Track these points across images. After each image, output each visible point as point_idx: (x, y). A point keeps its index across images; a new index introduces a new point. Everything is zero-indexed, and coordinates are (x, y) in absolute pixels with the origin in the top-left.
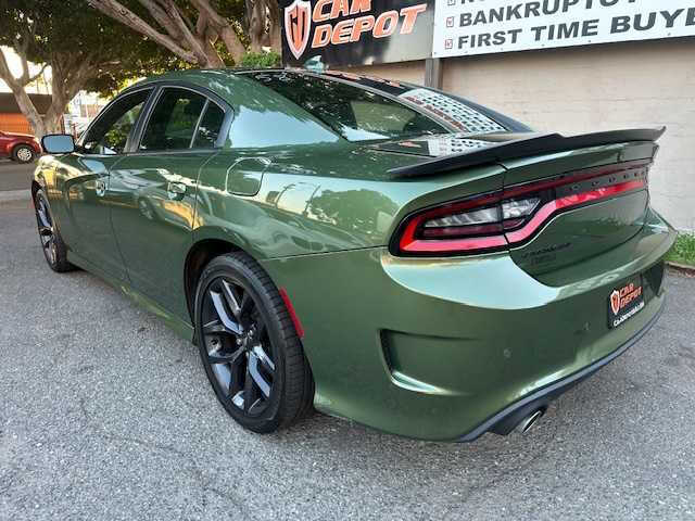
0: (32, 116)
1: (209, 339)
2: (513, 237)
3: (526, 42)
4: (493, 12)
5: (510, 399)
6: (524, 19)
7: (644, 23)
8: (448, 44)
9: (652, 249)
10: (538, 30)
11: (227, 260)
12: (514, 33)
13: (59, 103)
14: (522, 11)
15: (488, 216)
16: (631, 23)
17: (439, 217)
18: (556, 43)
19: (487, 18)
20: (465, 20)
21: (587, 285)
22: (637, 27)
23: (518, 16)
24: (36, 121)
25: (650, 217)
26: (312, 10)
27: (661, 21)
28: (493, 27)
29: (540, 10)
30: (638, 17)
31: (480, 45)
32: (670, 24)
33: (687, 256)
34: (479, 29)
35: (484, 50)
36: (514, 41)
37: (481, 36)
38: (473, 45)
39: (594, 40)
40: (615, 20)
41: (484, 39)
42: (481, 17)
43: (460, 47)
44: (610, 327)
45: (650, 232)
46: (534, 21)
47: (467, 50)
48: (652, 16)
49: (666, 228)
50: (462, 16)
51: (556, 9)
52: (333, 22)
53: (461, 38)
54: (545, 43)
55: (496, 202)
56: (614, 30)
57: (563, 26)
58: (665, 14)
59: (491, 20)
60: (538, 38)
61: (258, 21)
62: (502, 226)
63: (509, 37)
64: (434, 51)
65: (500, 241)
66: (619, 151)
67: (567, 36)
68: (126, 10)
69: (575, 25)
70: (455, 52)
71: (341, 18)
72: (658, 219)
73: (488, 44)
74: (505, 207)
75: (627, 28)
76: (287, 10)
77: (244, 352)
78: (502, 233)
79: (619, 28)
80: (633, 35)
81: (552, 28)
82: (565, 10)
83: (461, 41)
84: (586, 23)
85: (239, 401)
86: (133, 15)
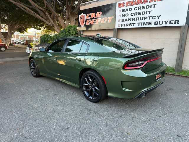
0: (2, 38)
1: (84, 87)
2: (141, 66)
3: (136, 26)
4: (129, 19)
5: (141, 92)
6: (136, 21)
7: (161, 23)
8: (119, 26)
9: (162, 69)
10: (139, 23)
11: (89, 72)
12: (134, 24)
13: (10, 35)
14: (135, 19)
15: (137, 63)
16: (158, 23)
17: (130, 64)
18: (143, 26)
19: (128, 20)
20: (123, 20)
21: (151, 74)
22: (160, 24)
23: (135, 20)
24: (3, 40)
25: (162, 63)
26: (86, 16)
27: (164, 23)
28: (129, 22)
29: (139, 19)
30: (160, 22)
31: (126, 26)
32: (166, 24)
33: (172, 72)
34: (126, 23)
35: (127, 27)
36: (134, 25)
37: (126, 24)
38: (124, 26)
39: (151, 26)
40: (155, 22)
41: (127, 25)
42: (126, 20)
43: (122, 26)
44: (156, 81)
45: (163, 66)
46: (138, 21)
47: (123, 27)
48: (163, 22)
49: (165, 65)
50: (122, 19)
51: (143, 19)
52: (91, 19)
53: (122, 24)
54: (140, 26)
55: (138, 61)
56: (155, 24)
57: (144, 23)
58: (165, 21)
59: (129, 21)
60: (139, 25)
61: (68, 15)
62: (139, 65)
63: (133, 25)
64: (116, 27)
65: (139, 67)
66: (156, 53)
67: (145, 25)
68: (34, 13)
69: (147, 23)
70: (120, 27)
71: (93, 18)
72: (164, 64)
73: (128, 26)
74: (140, 62)
75: (158, 24)
76: (80, 16)
77: (92, 89)
78: (139, 66)
79: (156, 24)
80: (159, 25)
81: (142, 23)
82: (145, 19)
83: (122, 25)
84: (149, 23)
85: (91, 98)
86: (36, 14)
